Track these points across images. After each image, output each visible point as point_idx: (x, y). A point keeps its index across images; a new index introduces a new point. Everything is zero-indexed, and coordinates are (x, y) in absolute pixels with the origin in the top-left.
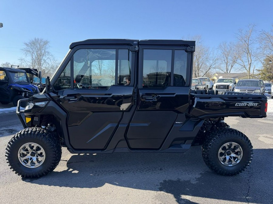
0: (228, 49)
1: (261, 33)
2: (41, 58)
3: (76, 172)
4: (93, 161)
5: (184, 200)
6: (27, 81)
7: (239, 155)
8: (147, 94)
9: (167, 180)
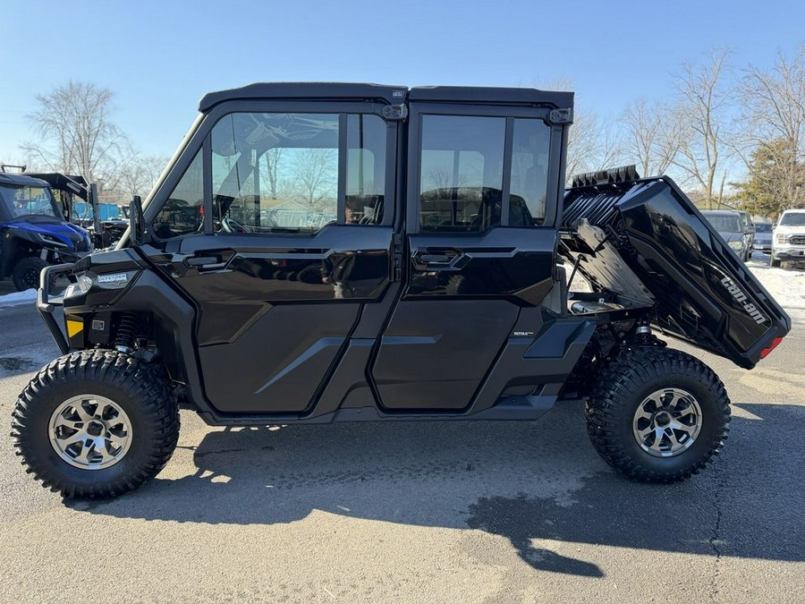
0: (650, 121)
1: (746, 74)
2: (91, 144)
3: (224, 479)
4: (272, 448)
5: (540, 551)
6: (55, 213)
7: (691, 425)
8: (433, 251)
9: (489, 497)
